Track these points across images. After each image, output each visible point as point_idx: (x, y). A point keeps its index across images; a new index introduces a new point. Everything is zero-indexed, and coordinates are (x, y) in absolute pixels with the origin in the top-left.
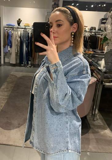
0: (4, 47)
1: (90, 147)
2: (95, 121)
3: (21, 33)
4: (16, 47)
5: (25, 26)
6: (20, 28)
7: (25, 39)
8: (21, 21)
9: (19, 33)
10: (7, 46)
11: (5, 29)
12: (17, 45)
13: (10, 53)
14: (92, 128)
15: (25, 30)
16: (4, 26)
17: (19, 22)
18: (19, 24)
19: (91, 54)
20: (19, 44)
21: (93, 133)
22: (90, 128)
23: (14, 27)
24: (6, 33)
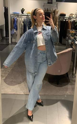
0: (11, 30)
1: (67, 92)
2: (73, 78)
3: (24, 19)
4: (20, 30)
5: (27, 14)
6: (23, 15)
7: (28, 24)
8: (24, 10)
9: (23, 19)
10: (13, 29)
11: (12, 16)
12: (21, 28)
13: (16, 34)
14: (71, 82)
15: (27, 17)
16: (11, 14)
17: (23, 11)
18: (22, 12)
19: (73, 33)
20: (23, 28)
21: (71, 85)
22: (69, 82)
23: (19, 14)
24: (12, 19)
